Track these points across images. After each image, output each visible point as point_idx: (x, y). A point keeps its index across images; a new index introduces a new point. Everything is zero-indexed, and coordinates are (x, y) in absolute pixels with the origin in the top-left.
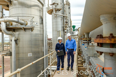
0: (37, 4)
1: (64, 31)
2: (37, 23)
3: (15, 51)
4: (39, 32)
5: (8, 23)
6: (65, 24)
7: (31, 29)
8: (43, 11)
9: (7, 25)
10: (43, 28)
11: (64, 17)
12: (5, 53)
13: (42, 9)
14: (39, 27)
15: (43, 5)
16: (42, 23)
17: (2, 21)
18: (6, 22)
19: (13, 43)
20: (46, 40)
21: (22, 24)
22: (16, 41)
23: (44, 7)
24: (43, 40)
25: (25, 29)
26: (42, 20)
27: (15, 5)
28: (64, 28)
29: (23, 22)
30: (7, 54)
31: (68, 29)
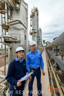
0: (23, 28)
1: (38, 44)
2: (23, 39)
3: (10, 54)
4: (24, 44)
5: (6, 38)
6: (39, 40)
7: (19, 42)
8: (26, 32)
9: (5, 39)
10: (26, 42)
11: (38, 36)
12: (5, 56)
13: (26, 31)
14: (24, 41)
15: (26, 28)
16: (26, 39)
17: (2, 37)
18: (4, 38)
19: (9, 50)
20: (28, 48)
21: (14, 39)
22: (10, 49)
23: (27, 30)
24: (26, 49)
25: (16, 42)
26: (26, 37)
27: (11, 28)
28: (38, 42)
29: (14, 38)
30: (6, 56)
31: (40, 43)
